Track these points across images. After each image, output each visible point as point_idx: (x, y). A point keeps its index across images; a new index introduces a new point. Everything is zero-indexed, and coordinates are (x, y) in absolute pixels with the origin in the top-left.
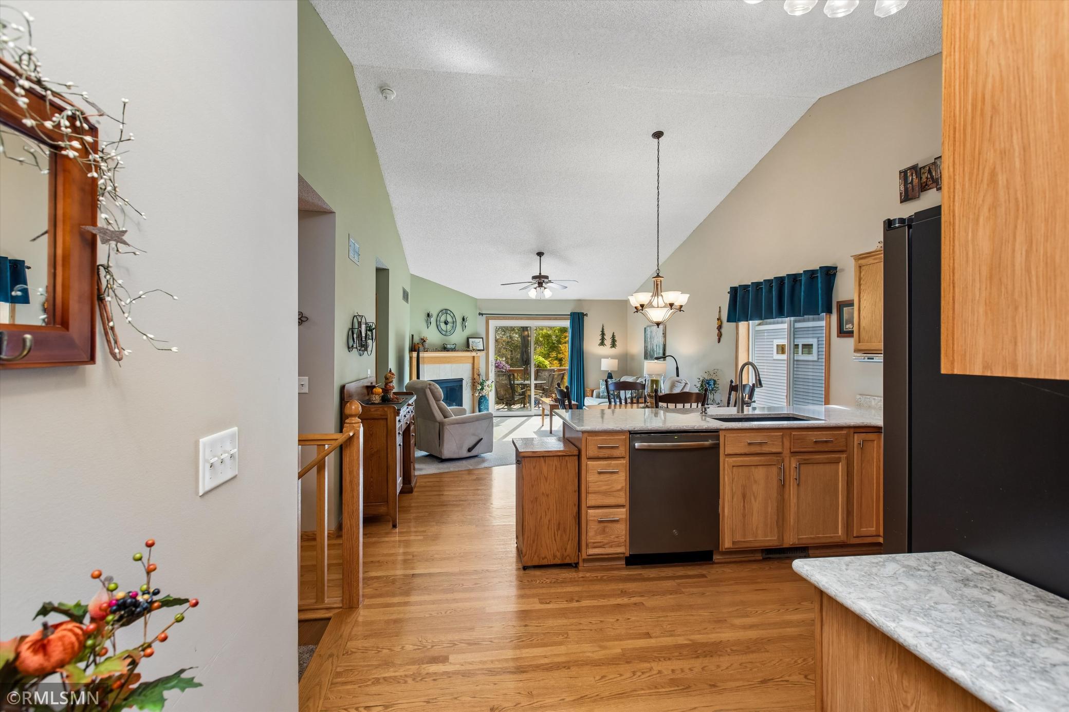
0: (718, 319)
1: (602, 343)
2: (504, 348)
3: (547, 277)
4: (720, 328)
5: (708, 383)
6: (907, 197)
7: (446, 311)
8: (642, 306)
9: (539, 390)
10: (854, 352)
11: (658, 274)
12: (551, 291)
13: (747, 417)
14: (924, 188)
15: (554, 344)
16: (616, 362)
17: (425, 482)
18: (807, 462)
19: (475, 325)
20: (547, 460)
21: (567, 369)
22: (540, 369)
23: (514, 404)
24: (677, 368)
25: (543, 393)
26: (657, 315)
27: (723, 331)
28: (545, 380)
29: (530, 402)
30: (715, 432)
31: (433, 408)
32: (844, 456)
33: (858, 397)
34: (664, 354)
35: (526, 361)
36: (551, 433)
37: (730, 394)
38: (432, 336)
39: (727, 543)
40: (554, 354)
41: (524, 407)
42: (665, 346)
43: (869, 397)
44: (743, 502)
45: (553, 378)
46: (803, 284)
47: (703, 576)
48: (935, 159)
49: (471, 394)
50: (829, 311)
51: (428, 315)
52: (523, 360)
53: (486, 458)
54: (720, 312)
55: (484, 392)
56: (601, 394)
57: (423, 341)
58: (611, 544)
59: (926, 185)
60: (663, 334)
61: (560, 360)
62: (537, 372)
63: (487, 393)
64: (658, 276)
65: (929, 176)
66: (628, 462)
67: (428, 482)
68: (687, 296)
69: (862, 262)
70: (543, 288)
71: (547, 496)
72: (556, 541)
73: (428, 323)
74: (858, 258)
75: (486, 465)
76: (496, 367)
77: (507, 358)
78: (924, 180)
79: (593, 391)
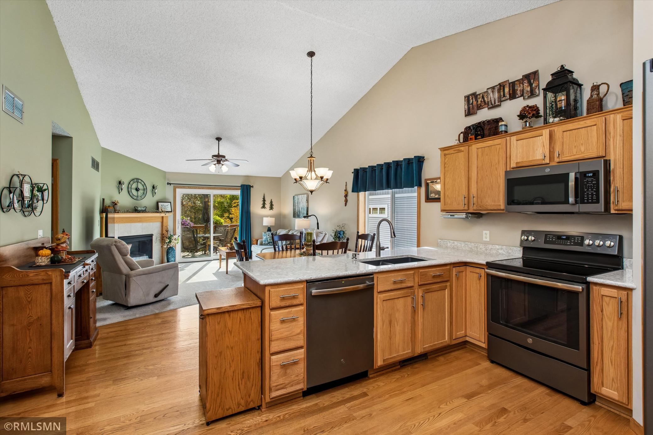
0: (345, 190)
1: (264, 207)
2: (189, 211)
3: (224, 157)
4: (346, 196)
5: (339, 234)
6: (469, 113)
7: (137, 180)
8: (301, 178)
9: (216, 241)
10: (441, 212)
11: (311, 155)
12: (227, 167)
13: (383, 259)
14: (479, 107)
15: (225, 208)
16: (273, 219)
17: (108, 333)
18: (427, 292)
19: (164, 192)
20: (231, 315)
21: (238, 225)
22: (217, 225)
23: (197, 252)
24: (318, 224)
25: (220, 243)
26: (311, 184)
27: (348, 198)
28: (221, 233)
29: (210, 250)
30: (369, 276)
31: (118, 262)
32: (448, 284)
33: (439, 241)
34: (307, 214)
35: (206, 220)
36: (227, 273)
37: (357, 241)
38: (124, 199)
39: (379, 362)
40: (226, 215)
41: (205, 253)
42: (308, 208)
43: (446, 241)
44: (389, 326)
45: (227, 232)
46: (403, 167)
47: (365, 394)
48: (487, 89)
49: (160, 246)
50: (420, 185)
51: (120, 183)
52: (204, 218)
53: (171, 301)
54: (346, 185)
55: (172, 244)
56: (264, 243)
57: (114, 204)
58: (291, 384)
59: (481, 106)
60: (307, 200)
61: (231, 219)
62: (215, 228)
63: (174, 245)
64: (311, 156)
65: (482, 100)
66: (305, 308)
67: (111, 332)
68: (331, 172)
69: (446, 152)
70: (220, 165)
71: (232, 348)
72: (240, 390)
73: (120, 189)
74: (443, 149)
75: (171, 307)
76: (182, 224)
77: (191, 218)
78: (479, 102)
79: (258, 241)
